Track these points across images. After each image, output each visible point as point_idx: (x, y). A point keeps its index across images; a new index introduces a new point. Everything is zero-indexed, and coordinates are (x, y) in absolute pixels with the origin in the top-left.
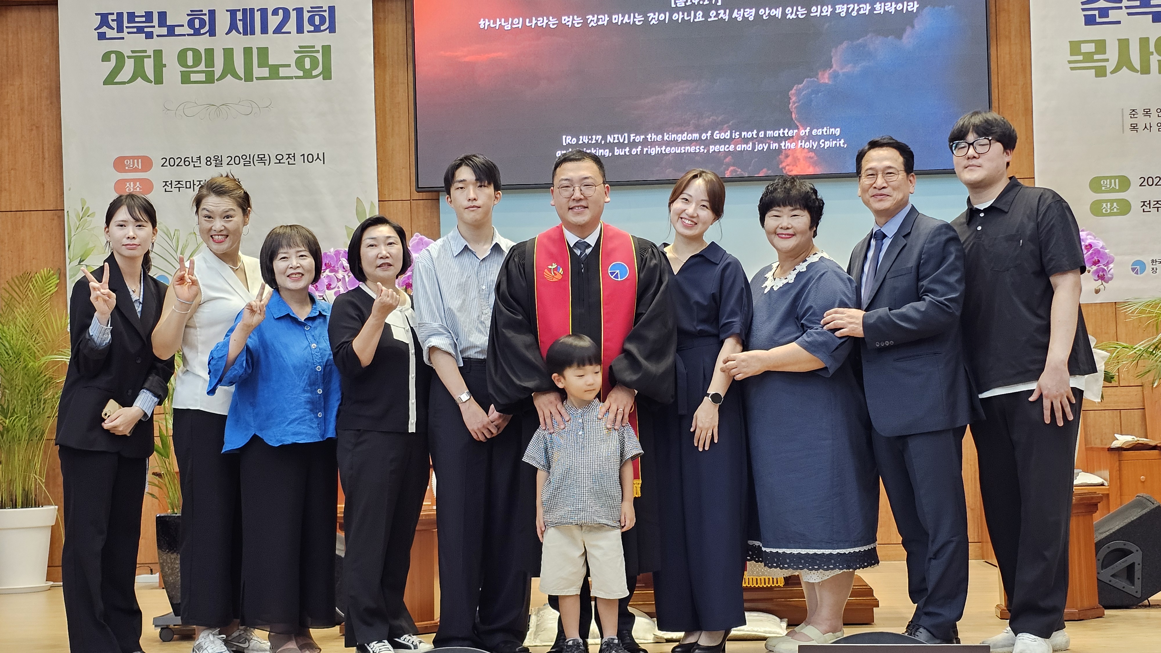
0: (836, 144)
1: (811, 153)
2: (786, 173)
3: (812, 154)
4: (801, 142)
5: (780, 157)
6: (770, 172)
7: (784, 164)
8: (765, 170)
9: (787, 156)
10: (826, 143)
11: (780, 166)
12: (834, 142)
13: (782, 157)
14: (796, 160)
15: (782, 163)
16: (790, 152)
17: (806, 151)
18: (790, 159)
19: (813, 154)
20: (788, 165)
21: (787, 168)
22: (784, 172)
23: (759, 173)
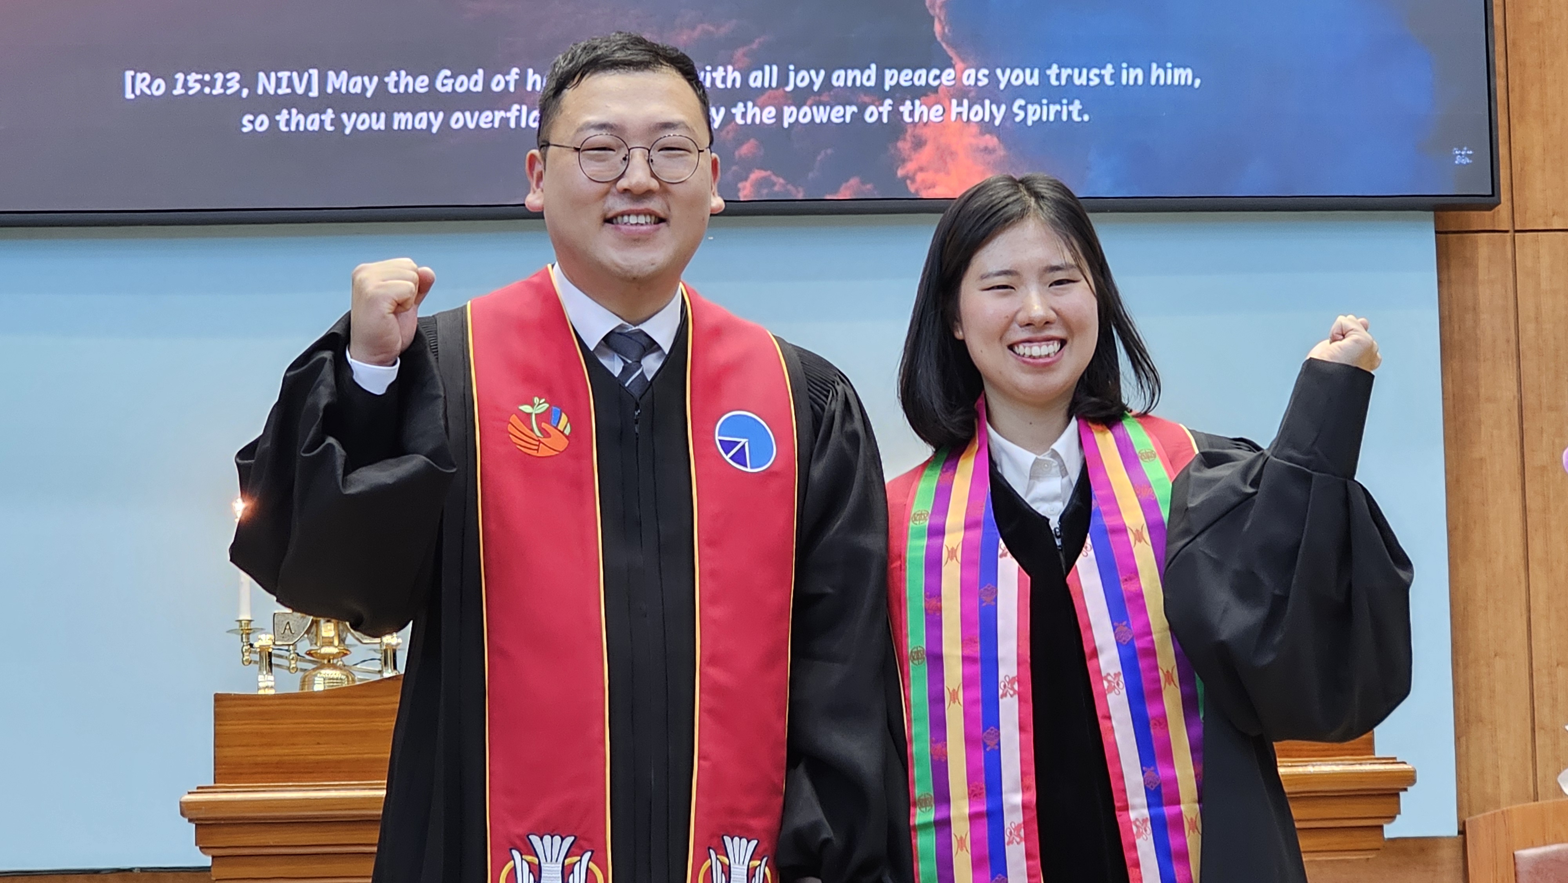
0: (1058, 113)
1: (988, 136)
2: (917, 191)
3: (991, 141)
4: (960, 104)
5: (900, 144)
6: (869, 186)
7: (911, 166)
8: (854, 181)
9: (919, 144)
10: (1031, 109)
11: (900, 173)
12: (1054, 108)
13: (904, 146)
14: (945, 155)
15: (904, 161)
16: (926, 133)
17: (975, 130)
18: (927, 152)
19: (995, 139)
20: (921, 169)
21: (920, 177)
22: (912, 189)
23: (836, 191)
